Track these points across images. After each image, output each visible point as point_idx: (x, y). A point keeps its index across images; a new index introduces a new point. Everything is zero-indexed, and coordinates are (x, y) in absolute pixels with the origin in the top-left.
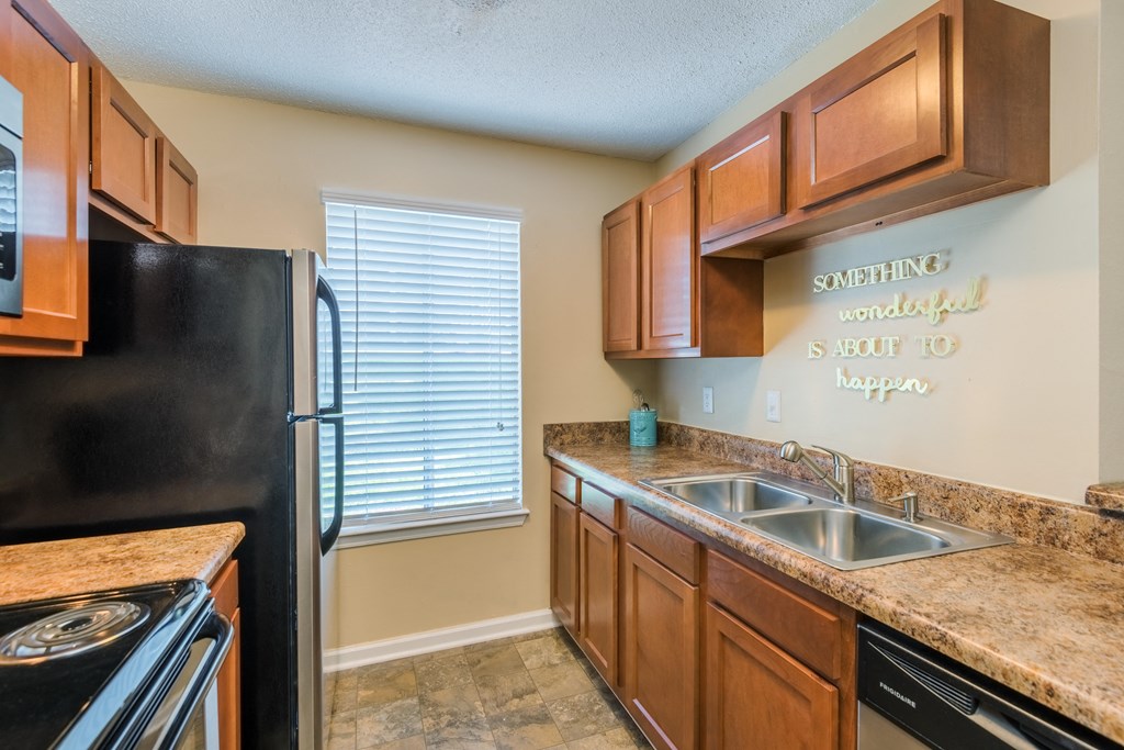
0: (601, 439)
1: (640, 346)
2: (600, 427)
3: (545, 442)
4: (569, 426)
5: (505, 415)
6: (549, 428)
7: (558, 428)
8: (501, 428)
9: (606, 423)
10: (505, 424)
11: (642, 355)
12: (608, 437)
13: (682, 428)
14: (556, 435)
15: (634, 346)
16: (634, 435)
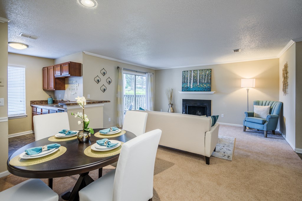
0: (42, 103)
1: (48, 88)
2: (42, 101)
3: (31, 103)
4: (36, 101)
5: (22, 99)
8: (21, 102)
10: (22, 101)
11: (48, 90)
12: (44, 103)
13: (57, 101)
14: (32, 102)
15: (47, 88)
16: (49, 102)
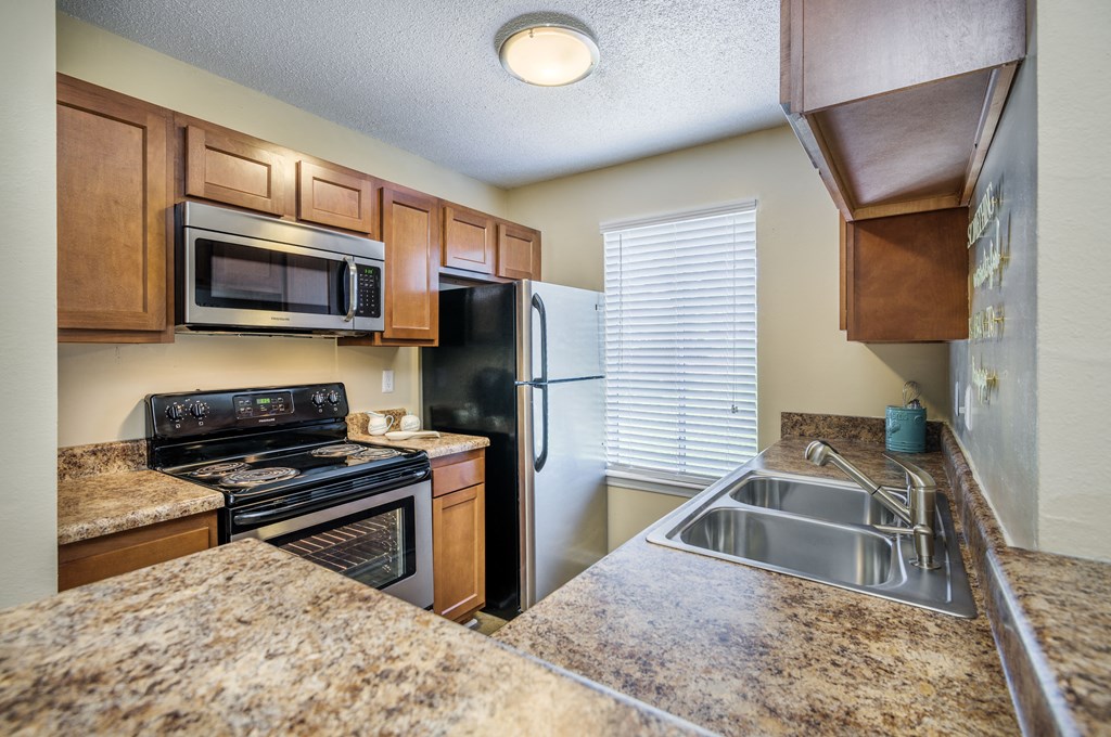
0: (856, 437)
3: (783, 430)
4: (812, 417)
5: (739, 399)
6: (786, 416)
7: (797, 417)
9: (862, 418)
10: (740, 408)
14: (795, 424)
16: (890, 435)
